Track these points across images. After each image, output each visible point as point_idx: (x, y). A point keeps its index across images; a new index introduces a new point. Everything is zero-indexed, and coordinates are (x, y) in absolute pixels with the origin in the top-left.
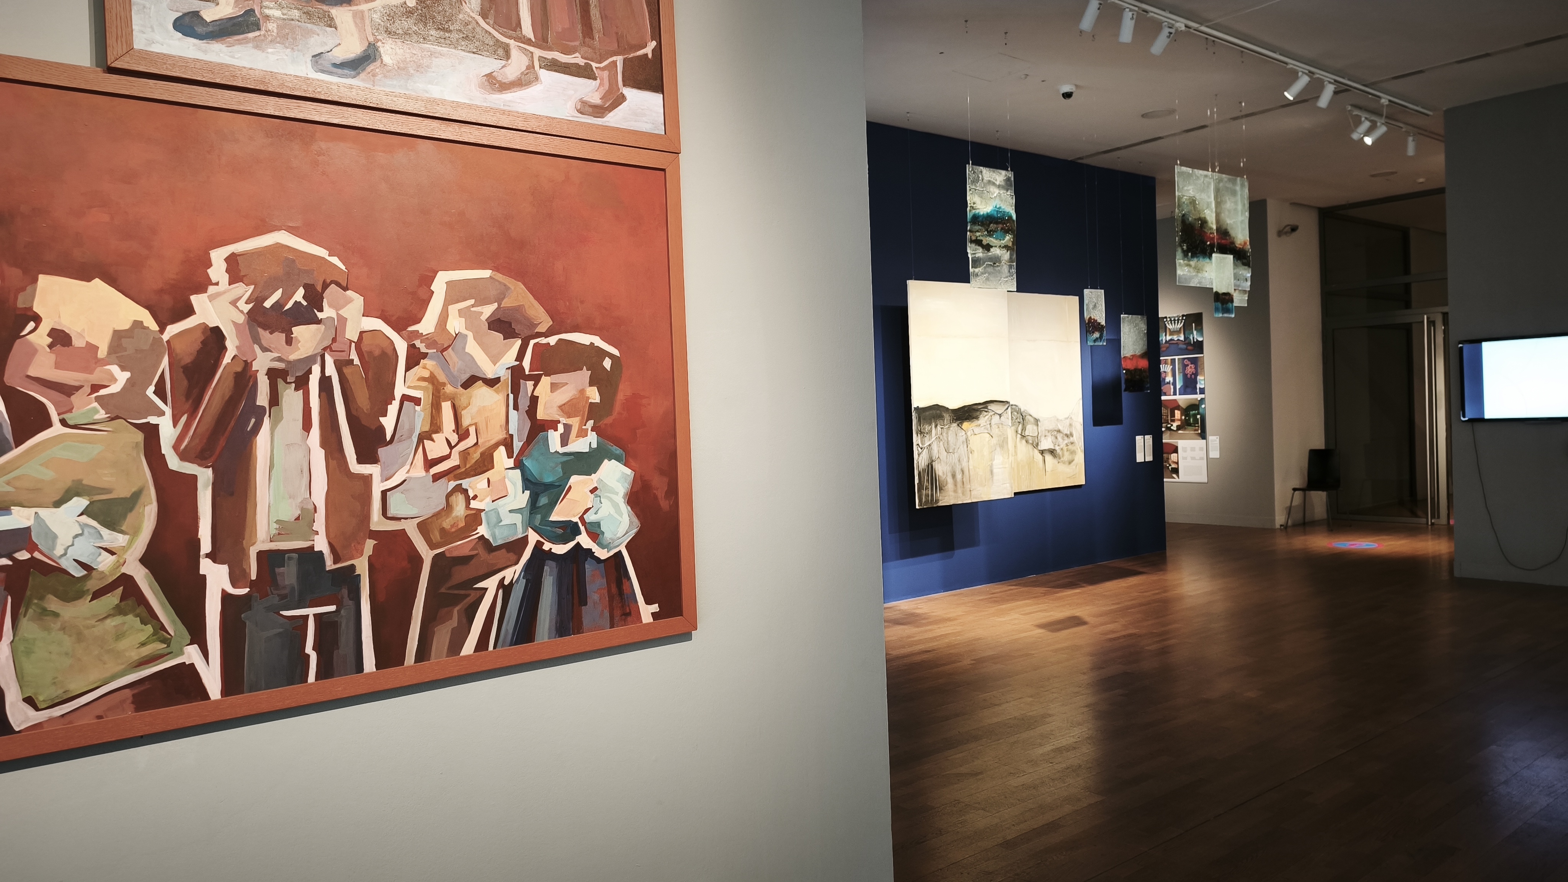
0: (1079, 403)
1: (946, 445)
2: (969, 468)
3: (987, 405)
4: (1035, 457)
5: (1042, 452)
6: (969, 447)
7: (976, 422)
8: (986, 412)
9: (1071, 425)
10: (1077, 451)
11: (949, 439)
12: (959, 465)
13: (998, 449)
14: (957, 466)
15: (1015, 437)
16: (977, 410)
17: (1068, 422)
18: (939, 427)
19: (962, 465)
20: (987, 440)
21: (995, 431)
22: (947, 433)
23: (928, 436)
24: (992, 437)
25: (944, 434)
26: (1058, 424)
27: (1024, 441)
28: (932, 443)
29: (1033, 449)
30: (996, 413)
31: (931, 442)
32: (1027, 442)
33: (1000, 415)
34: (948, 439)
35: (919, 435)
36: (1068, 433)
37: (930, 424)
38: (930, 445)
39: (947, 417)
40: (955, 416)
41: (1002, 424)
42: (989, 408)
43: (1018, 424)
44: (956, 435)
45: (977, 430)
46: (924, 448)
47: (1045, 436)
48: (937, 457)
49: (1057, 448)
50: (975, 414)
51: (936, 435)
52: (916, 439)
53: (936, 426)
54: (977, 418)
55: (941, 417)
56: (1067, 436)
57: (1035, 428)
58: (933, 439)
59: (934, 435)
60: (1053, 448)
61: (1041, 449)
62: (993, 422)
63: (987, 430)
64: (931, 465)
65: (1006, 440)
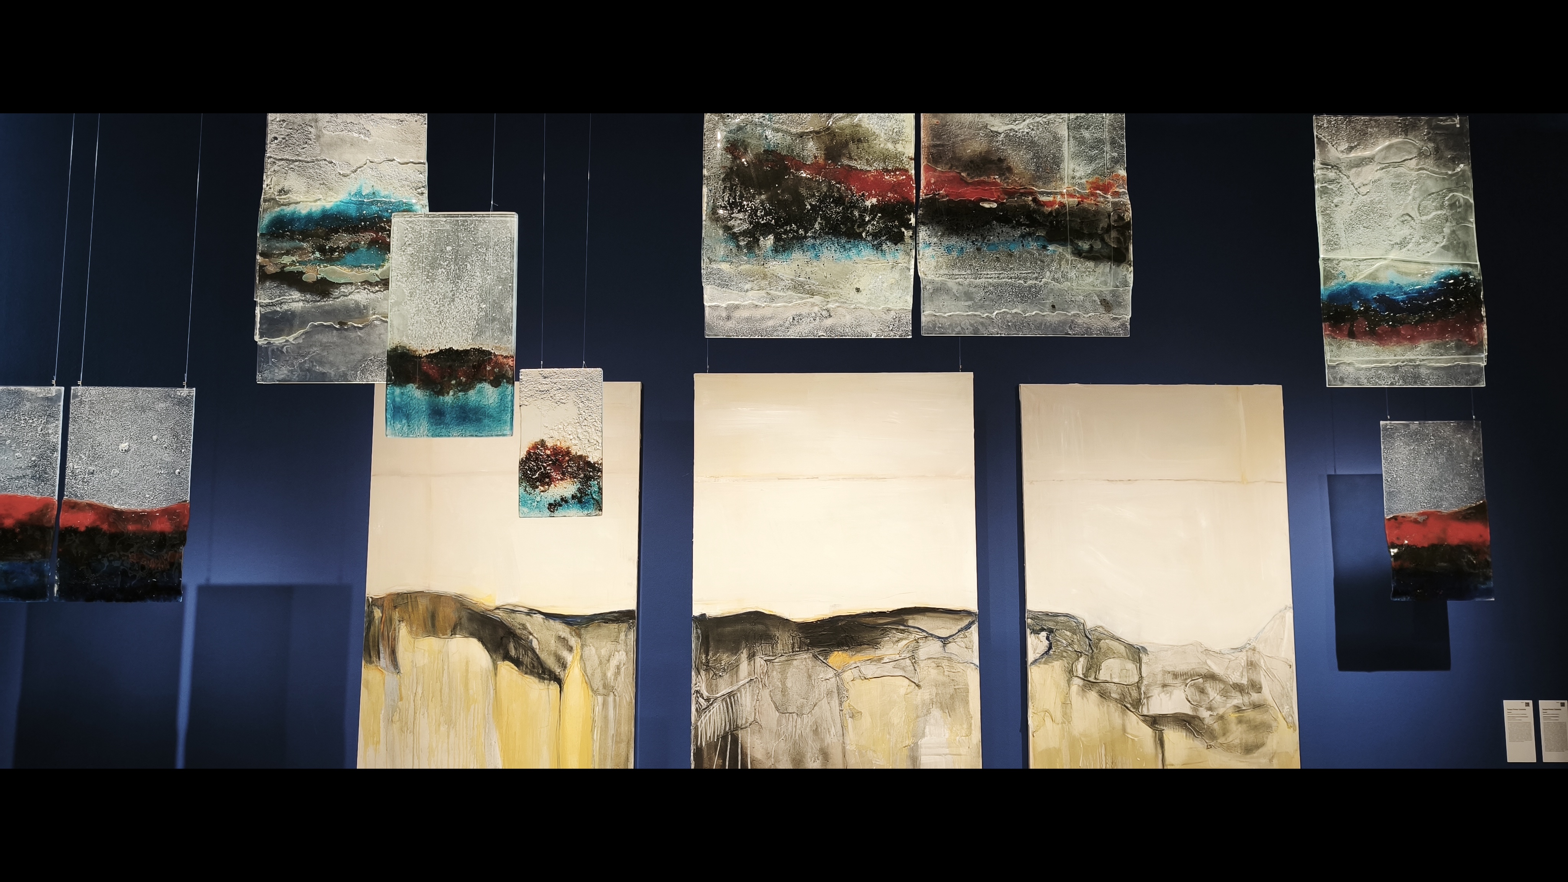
0: (1283, 617)
1: (778, 697)
2: (844, 748)
3: (906, 617)
4: (1129, 730)
5: (1154, 721)
6: (845, 704)
7: (870, 653)
8: (902, 631)
9: (1252, 665)
11: (789, 684)
12: (814, 741)
13: (936, 713)
14: (810, 742)
15: (1063, 683)
16: (874, 627)
17: (1243, 658)
18: (759, 661)
19: (822, 740)
20: (903, 691)
21: (928, 672)
22: (783, 672)
23: (726, 677)
25: (775, 673)
26: (1209, 662)
27: (1093, 695)
28: (739, 689)
29: (1124, 713)
30: (932, 635)
31: (735, 688)
32: (1104, 695)
33: (945, 641)
34: (784, 684)
35: (703, 673)
36: (1245, 681)
37: (735, 650)
38: (731, 695)
39: (784, 639)
40: (806, 638)
41: (950, 659)
42: (911, 623)
43: (1074, 655)
44: (810, 677)
45: (870, 670)
46: (716, 699)
47: (1164, 686)
48: (751, 719)
49: (1204, 714)
50: (867, 636)
51: (749, 674)
52: (699, 683)
53: (751, 656)
54: (874, 644)
55: (767, 638)
56: (1239, 688)
57: (1131, 666)
58: (741, 683)
59: (746, 674)
60: (1190, 713)
61: (1152, 713)
62: (922, 653)
63: (903, 669)
64: (732, 735)
65: (959, 695)
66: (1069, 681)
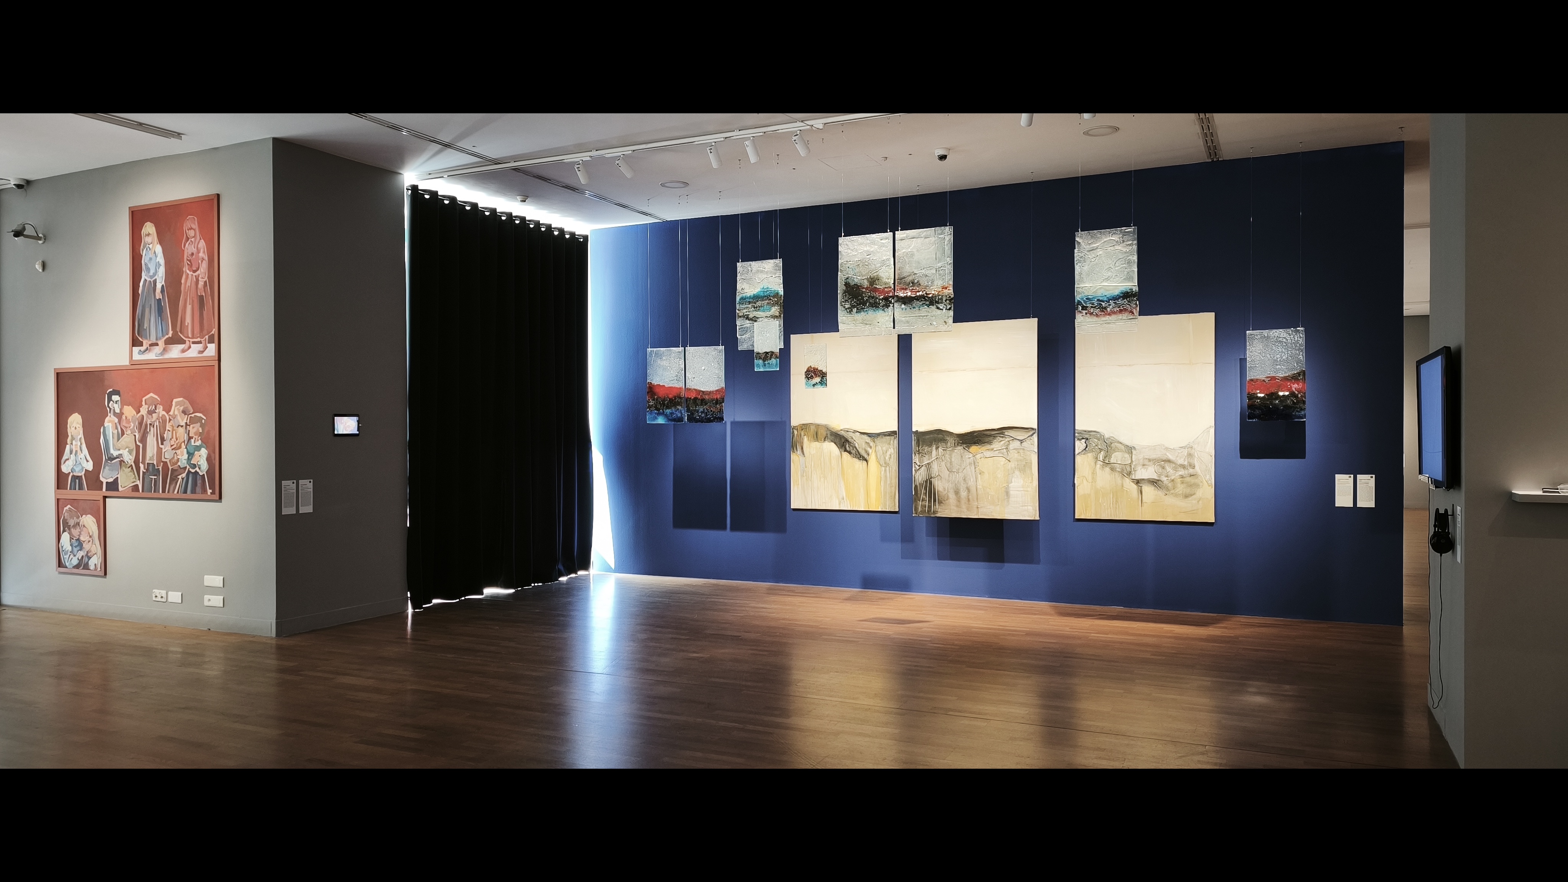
0: (1209, 431)
1: (948, 465)
2: (976, 487)
3: (1004, 431)
4: (1125, 486)
5: (1138, 482)
6: (977, 469)
7: (988, 447)
8: (1003, 437)
9: (1190, 455)
10: (1201, 484)
11: (953, 460)
12: (964, 484)
13: (1017, 473)
14: (962, 484)
15: (1093, 464)
16: (990, 436)
17: (1185, 452)
18: (940, 450)
19: (967, 484)
20: (1002, 463)
21: (1013, 455)
22: (950, 455)
23: (927, 456)
24: (1009, 461)
25: (947, 455)
26: (1167, 454)
27: (1107, 469)
28: (932, 462)
29: (1123, 478)
30: (1016, 439)
31: (930, 461)
32: (1112, 469)
33: (1021, 441)
34: (951, 460)
35: (917, 455)
36: (1186, 463)
37: (930, 445)
38: (928, 464)
39: (951, 441)
40: (960, 440)
41: (1024, 449)
42: (1006, 433)
43: (1098, 450)
44: (962, 457)
45: (988, 454)
46: (922, 466)
47: (1144, 465)
48: (937, 474)
49: (1164, 479)
50: (987, 440)
51: (936, 456)
52: (916, 459)
53: (937, 448)
54: (990, 443)
55: (943, 440)
56: (1183, 467)
57: (1127, 455)
58: (933, 459)
59: (935, 455)
60: (1157, 478)
61: (1136, 478)
62: (1011, 446)
63: (1003, 454)
64: (930, 481)
65: (1029, 465)
66: (1095, 463)
